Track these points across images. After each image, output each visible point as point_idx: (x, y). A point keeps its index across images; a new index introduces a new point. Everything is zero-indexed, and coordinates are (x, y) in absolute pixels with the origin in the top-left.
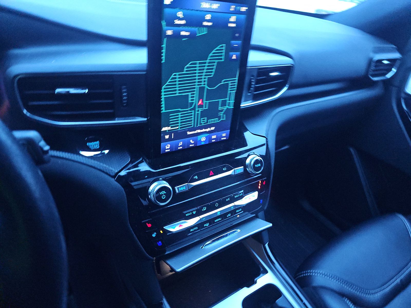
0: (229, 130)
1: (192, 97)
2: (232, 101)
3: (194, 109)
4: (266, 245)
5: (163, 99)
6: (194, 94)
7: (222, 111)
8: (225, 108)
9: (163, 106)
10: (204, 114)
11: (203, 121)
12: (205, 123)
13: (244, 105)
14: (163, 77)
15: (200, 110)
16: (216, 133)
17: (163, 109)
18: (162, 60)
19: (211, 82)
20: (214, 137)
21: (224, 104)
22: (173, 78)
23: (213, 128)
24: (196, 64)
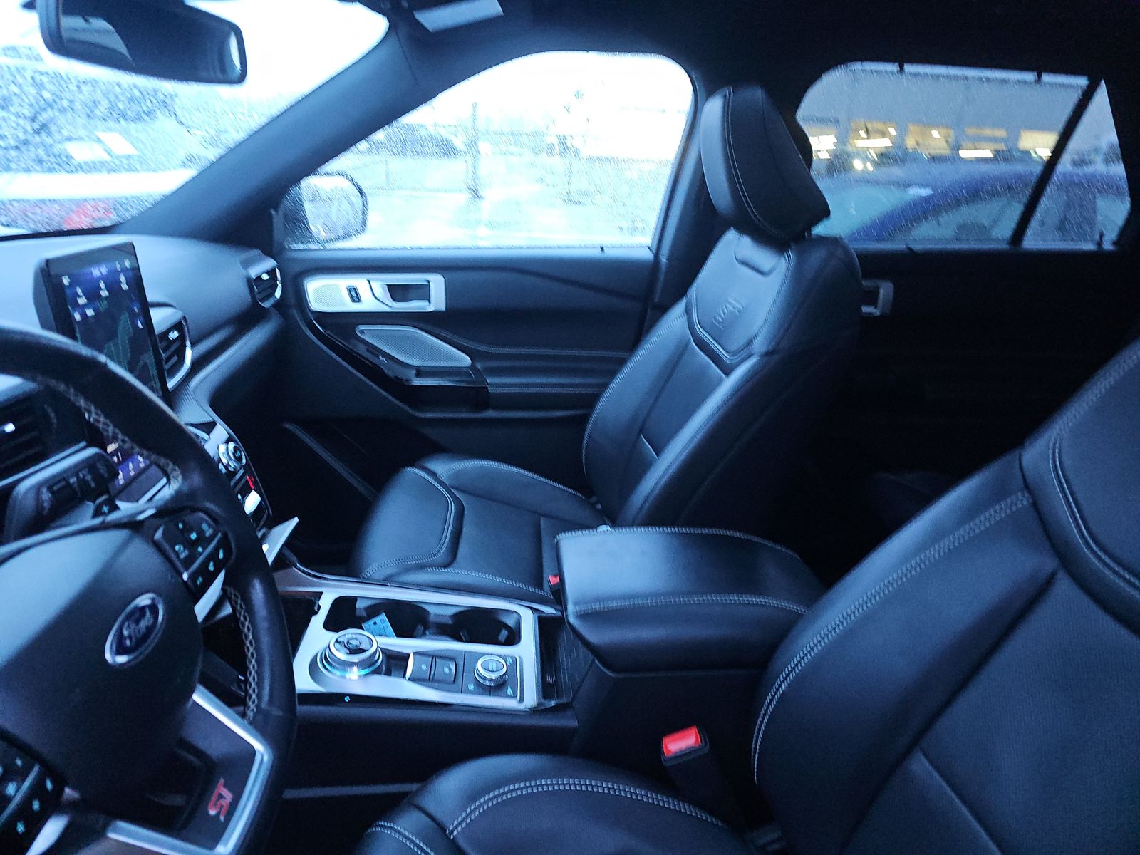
4: (298, 565)
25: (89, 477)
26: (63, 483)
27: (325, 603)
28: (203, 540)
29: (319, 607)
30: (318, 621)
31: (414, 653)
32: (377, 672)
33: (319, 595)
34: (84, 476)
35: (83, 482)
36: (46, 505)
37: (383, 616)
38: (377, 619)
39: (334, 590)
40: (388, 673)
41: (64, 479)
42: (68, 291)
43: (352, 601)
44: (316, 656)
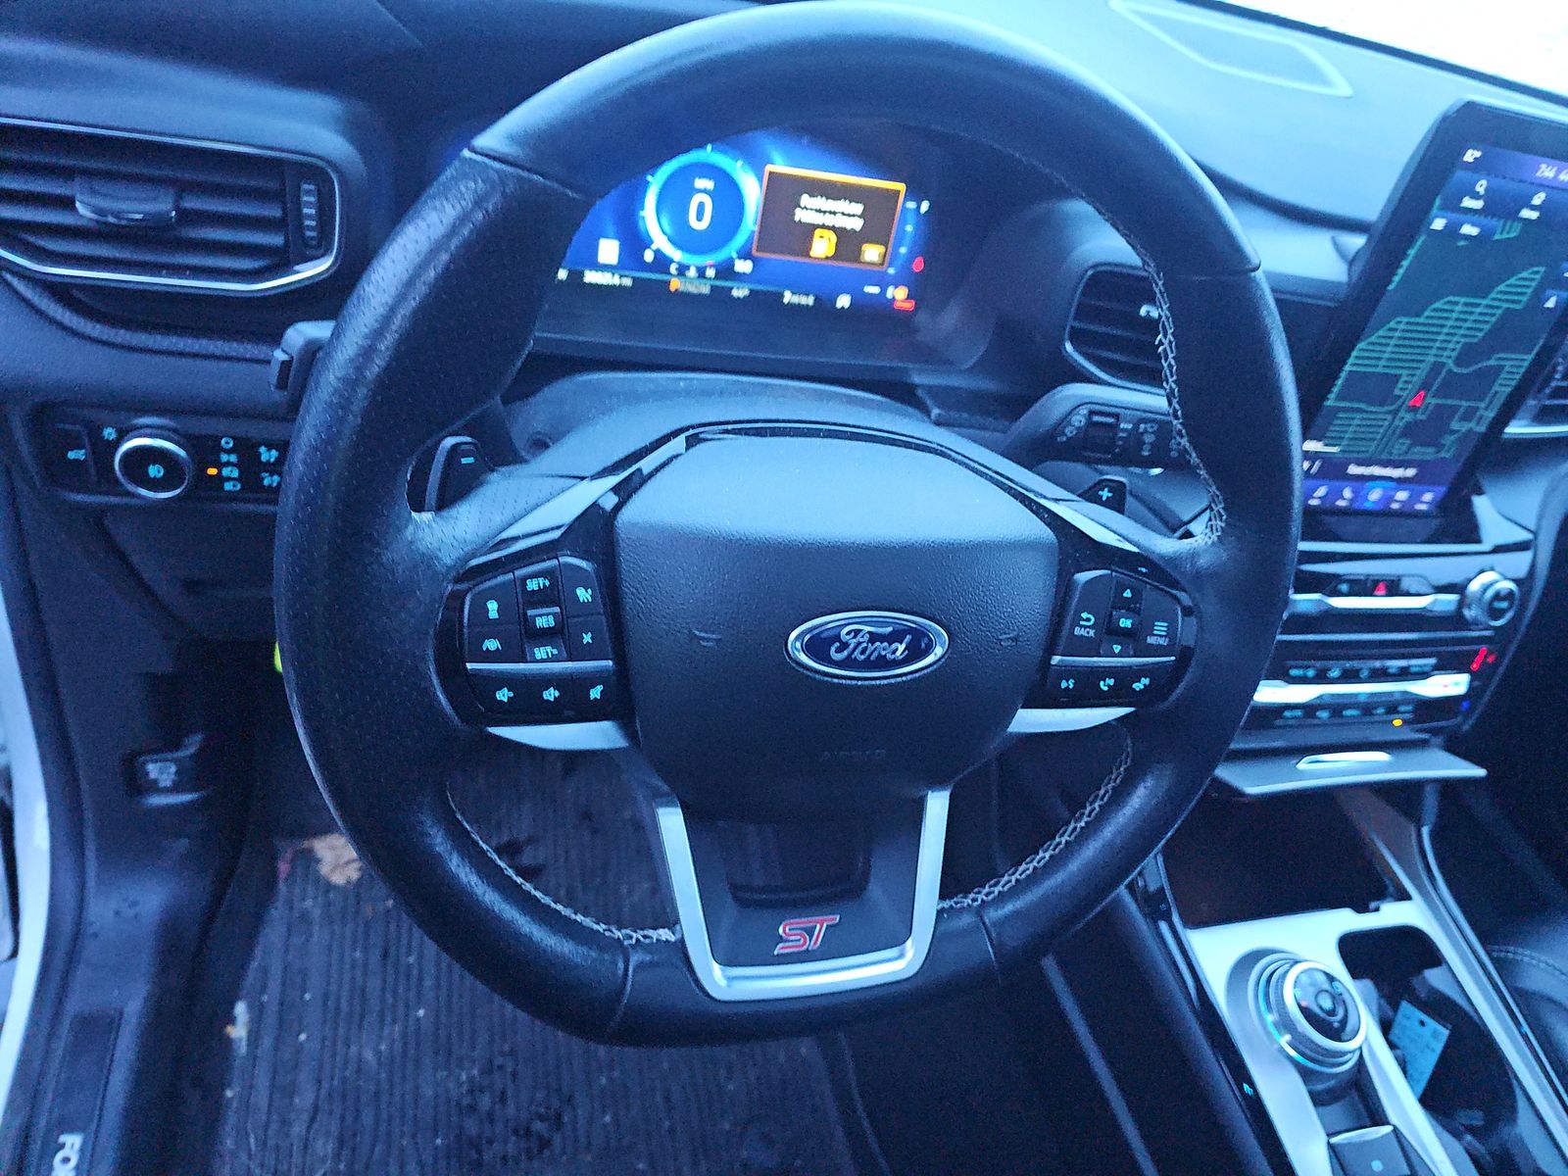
0: (1444, 489)
1: (1406, 382)
2: (1491, 415)
3: (1395, 413)
4: (1425, 831)
5: (1343, 375)
6: (1413, 375)
7: (1453, 432)
8: (1465, 427)
9: (1335, 390)
10: (1409, 431)
11: (1399, 447)
12: (1400, 455)
13: (1516, 429)
14: (1373, 321)
15: (1409, 417)
16: (1412, 486)
17: (1332, 396)
18: (1390, 282)
19: (1467, 355)
20: (1402, 495)
21: (1469, 415)
22: (1390, 329)
23: (1411, 472)
24: (1456, 303)
25: (1149, 439)
26: (1110, 420)
27: (1390, 915)
28: (1134, 640)
29: (1377, 910)
30: (1348, 920)
31: (1396, 1130)
32: (1306, 1075)
33: (1404, 896)
34: (1146, 431)
35: (1136, 437)
36: (1070, 431)
37: (1444, 1033)
38: (1431, 1023)
39: (1429, 914)
40: (1318, 1100)
41: (1117, 416)
42: (1460, 175)
43: (1431, 956)
44: (1274, 952)
